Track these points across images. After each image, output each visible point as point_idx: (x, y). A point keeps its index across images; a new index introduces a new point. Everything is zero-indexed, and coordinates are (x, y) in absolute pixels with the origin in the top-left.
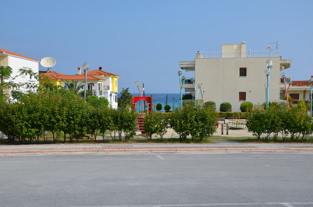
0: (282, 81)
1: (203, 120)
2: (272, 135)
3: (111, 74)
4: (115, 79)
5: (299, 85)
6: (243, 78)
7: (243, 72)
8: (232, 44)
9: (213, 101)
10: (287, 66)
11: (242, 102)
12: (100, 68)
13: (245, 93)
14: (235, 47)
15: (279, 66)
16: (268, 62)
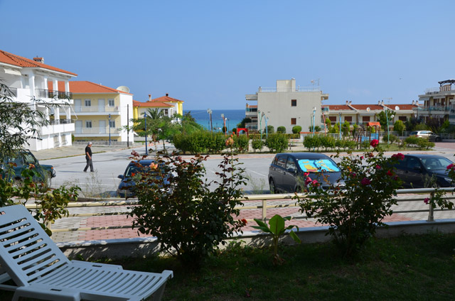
0: (323, 109)
1: (282, 142)
2: (316, 149)
3: (178, 101)
4: (181, 105)
5: (337, 109)
6: (294, 107)
7: (294, 103)
8: (285, 80)
9: (272, 125)
10: (326, 98)
11: (293, 126)
12: (167, 95)
13: (295, 119)
14: (287, 82)
15: (320, 98)
16: (314, 108)
